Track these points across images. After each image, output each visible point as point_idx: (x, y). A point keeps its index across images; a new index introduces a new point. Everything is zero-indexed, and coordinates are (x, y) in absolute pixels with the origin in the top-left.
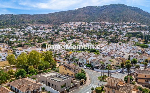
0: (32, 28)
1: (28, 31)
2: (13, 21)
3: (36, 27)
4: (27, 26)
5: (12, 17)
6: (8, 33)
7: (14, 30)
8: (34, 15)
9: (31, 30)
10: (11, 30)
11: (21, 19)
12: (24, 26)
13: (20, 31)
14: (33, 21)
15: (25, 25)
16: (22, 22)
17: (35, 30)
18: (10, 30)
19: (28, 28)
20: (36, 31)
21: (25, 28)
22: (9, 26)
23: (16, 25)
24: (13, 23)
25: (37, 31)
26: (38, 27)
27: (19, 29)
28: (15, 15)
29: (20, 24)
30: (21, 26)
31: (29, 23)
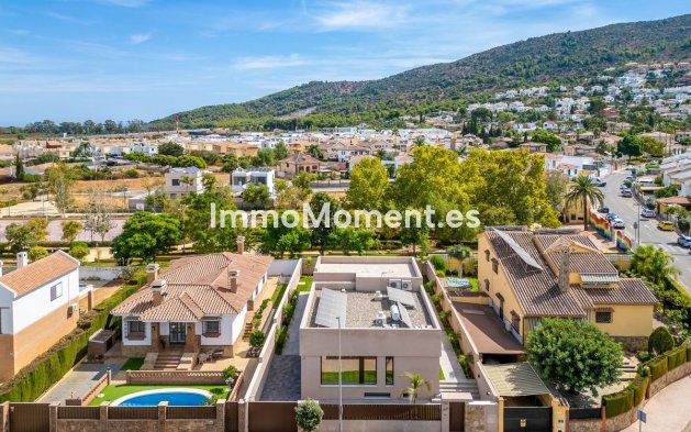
0: (641, 80)
1: (618, 92)
2: (566, 58)
3: (664, 72)
4: (621, 73)
5: (564, 44)
6: (532, 104)
7: (559, 91)
8: (664, 22)
9: (634, 91)
10: (547, 92)
11: (601, 47)
12: (605, 74)
13: (583, 94)
14: (655, 48)
15: (611, 69)
16: (602, 59)
17: (659, 86)
18: (540, 94)
19: (624, 80)
20: (662, 92)
21: (611, 81)
22: (545, 80)
23: (572, 73)
24: (564, 65)
25: (666, 90)
26: (676, 75)
27: (580, 89)
28: (578, 34)
29: (593, 66)
30: (596, 74)
31: (633, 58)
